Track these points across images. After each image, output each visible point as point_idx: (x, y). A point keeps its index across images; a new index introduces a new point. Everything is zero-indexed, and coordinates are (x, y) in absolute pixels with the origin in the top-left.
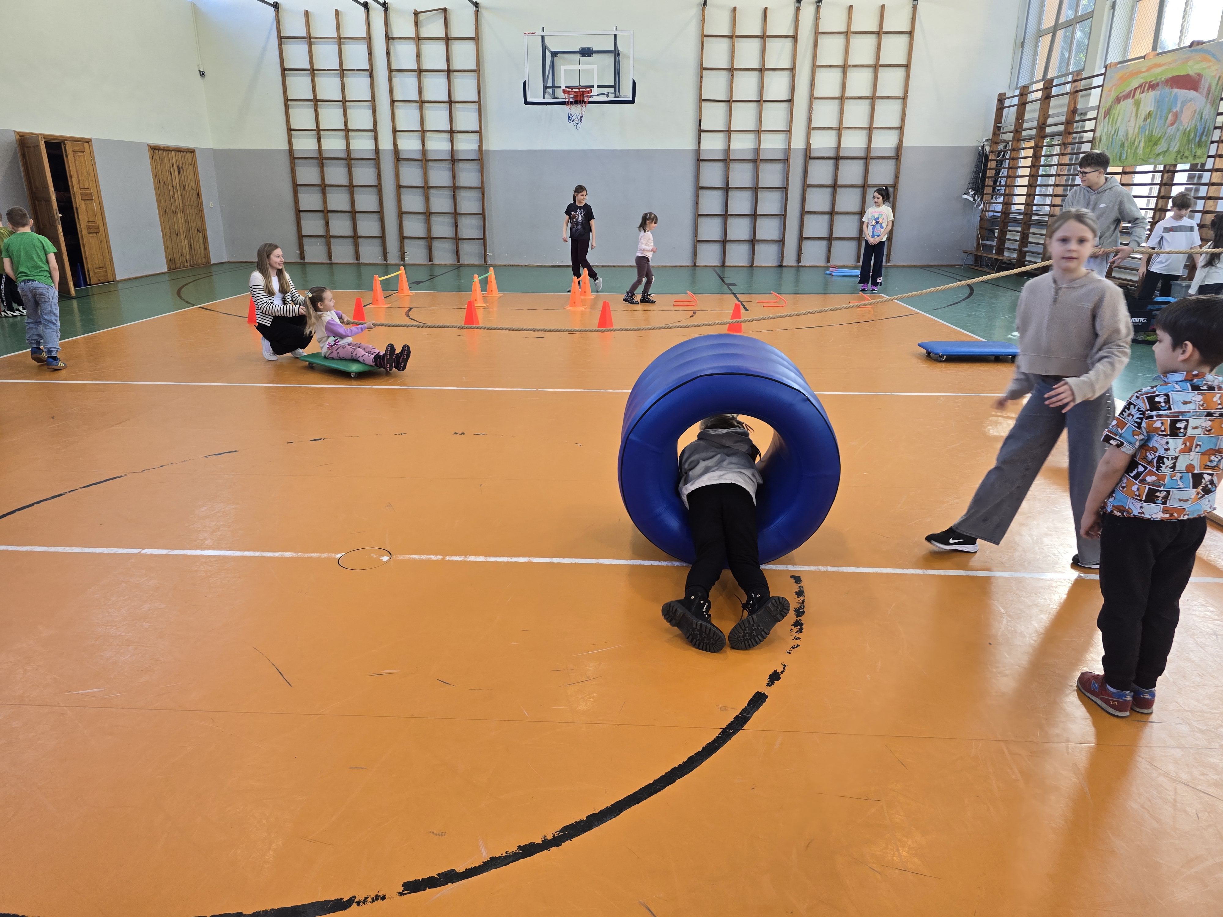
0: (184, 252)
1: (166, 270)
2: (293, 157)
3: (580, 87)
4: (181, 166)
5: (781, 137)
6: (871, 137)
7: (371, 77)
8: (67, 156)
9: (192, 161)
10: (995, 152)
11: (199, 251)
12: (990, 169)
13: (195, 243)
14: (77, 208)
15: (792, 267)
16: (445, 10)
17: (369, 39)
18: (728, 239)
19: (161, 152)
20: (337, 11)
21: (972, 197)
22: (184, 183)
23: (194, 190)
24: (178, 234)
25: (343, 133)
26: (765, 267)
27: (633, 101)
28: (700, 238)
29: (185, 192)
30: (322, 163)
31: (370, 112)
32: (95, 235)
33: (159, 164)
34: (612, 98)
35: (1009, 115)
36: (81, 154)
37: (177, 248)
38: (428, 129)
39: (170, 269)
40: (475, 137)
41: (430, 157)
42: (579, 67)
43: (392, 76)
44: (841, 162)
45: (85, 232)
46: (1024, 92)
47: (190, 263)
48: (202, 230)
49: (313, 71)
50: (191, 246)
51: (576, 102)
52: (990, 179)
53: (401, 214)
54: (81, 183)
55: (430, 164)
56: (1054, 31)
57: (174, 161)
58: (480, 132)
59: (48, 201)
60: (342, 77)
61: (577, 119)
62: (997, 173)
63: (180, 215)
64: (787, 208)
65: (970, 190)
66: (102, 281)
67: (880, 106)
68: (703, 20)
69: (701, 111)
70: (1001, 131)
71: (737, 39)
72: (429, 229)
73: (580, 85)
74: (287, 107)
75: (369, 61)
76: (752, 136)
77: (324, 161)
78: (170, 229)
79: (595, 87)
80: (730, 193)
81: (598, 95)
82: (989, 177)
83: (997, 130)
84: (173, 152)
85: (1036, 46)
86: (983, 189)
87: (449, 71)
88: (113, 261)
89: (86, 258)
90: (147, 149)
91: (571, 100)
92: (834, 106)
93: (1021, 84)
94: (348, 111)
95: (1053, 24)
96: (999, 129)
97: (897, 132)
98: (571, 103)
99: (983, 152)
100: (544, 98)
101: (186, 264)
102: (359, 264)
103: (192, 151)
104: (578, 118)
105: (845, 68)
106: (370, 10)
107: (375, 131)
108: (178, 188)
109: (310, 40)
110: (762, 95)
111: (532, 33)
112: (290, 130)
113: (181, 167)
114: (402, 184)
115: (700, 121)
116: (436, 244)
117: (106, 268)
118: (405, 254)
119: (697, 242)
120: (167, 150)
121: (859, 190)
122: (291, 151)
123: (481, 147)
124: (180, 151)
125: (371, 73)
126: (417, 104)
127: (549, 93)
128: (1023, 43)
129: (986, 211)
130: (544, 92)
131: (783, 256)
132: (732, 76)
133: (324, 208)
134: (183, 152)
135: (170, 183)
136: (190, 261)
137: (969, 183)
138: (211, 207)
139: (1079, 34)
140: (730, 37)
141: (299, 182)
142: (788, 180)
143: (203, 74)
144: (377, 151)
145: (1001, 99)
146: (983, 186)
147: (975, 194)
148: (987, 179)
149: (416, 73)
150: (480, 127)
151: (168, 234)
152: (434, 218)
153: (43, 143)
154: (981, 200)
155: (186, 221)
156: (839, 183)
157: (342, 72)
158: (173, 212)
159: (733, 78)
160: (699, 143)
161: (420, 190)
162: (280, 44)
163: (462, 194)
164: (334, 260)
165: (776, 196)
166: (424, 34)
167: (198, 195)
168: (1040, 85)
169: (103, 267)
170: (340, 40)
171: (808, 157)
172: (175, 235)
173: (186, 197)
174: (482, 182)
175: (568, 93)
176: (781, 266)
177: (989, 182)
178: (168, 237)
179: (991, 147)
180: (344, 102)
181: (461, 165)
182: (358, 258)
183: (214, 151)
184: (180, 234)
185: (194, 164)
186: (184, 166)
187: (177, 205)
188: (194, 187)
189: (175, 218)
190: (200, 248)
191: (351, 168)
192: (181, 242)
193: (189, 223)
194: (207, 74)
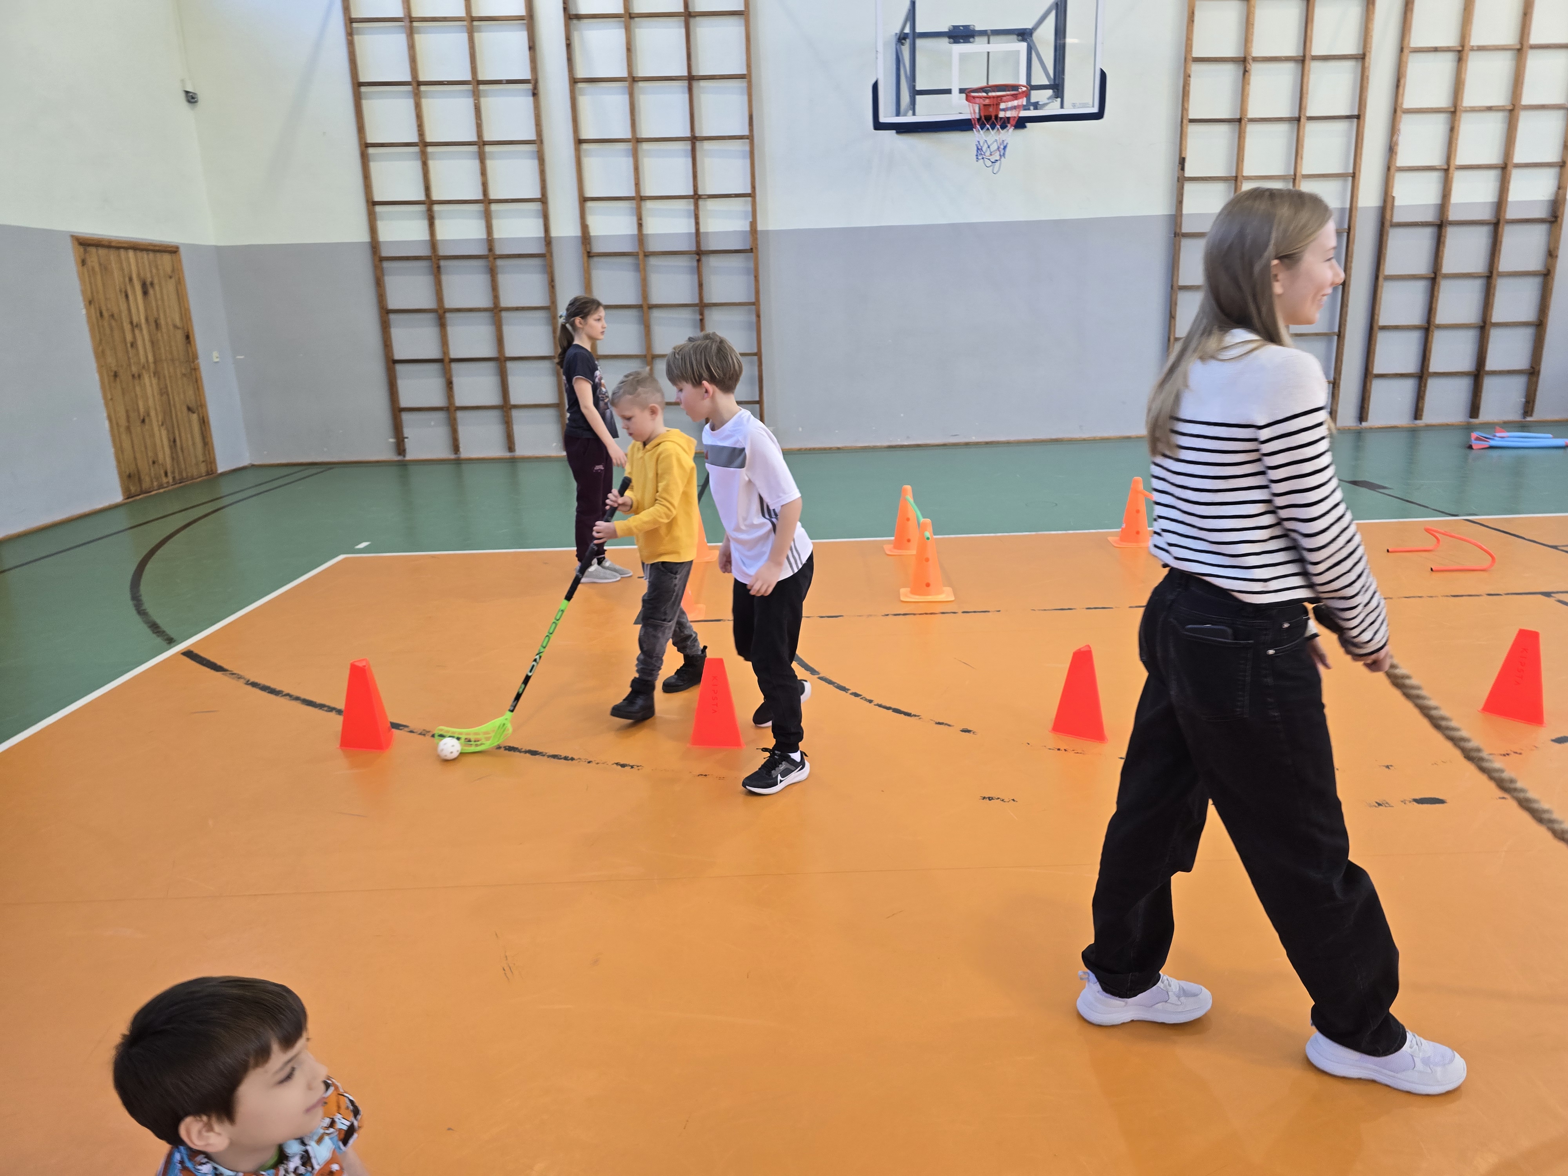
0: (160, 456)
1: (119, 498)
2: (379, 258)
3: (990, 90)
4: (149, 280)
5: (1340, 185)
6: (1507, 183)
7: (535, 94)
9: (173, 270)
11: (192, 451)
13: (183, 434)
15: (1349, 430)
17: (529, 20)
19: (102, 252)
22: (155, 314)
23: (178, 328)
24: (147, 420)
25: (479, 207)
27: (1099, 115)
30: (439, 267)
31: (531, 165)
33: (99, 277)
34: (1049, 110)
37: (143, 449)
38: (648, 194)
39: (128, 495)
40: (741, 206)
41: (653, 247)
43: (577, 92)
44: (1446, 231)
47: (174, 478)
48: (197, 408)
49: (416, 86)
50: (175, 441)
51: (984, 122)
55: (653, 261)
57: (134, 268)
58: (752, 195)
60: (477, 96)
63: (149, 383)
64: (1344, 322)
69: (1184, 140)
74: (365, 159)
75: (531, 62)
78: (127, 412)
84: (131, 253)
87: (691, 79)
90: (69, 245)
92: (1438, 125)
94: (489, 163)
97: (1554, 172)
98: (973, 124)
101: (164, 480)
102: (511, 459)
103: (173, 251)
105: (1461, 52)
107: (543, 200)
108: (144, 326)
109: (410, 23)
110: (1301, 108)
112: (372, 204)
113: (148, 283)
115: (1182, 161)
120: (118, 248)
121: (1480, 283)
122: (374, 245)
123: (753, 224)
124: (147, 250)
125: (534, 87)
126: (627, 146)
132: (1245, 71)
133: (443, 353)
134: (154, 251)
135: (125, 314)
136: (173, 472)
138: (216, 359)
141: (391, 306)
143: (193, 98)
144: (548, 240)
149: (625, 84)
150: (753, 187)
151: (123, 422)
155: (163, 392)
156: (1443, 270)
157: (476, 85)
158: (133, 376)
159: (1247, 76)
160: (1180, 202)
161: (633, 313)
162: (350, 34)
163: (718, 316)
164: (464, 454)
167: (188, 337)
170: (472, 23)
171: (1386, 223)
172: (139, 423)
173: (161, 343)
174: (756, 292)
178: (122, 429)
180: (481, 146)
181: (715, 262)
182: (511, 448)
183: (219, 251)
184: (151, 420)
185: (176, 275)
186: (156, 281)
187: (143, 360)
188: (178, 323)
189: (138, 389)
190: (194, 444)
191: (497, 274)
192: (152, 435)
193: (168, 395)
194: (201, 97)
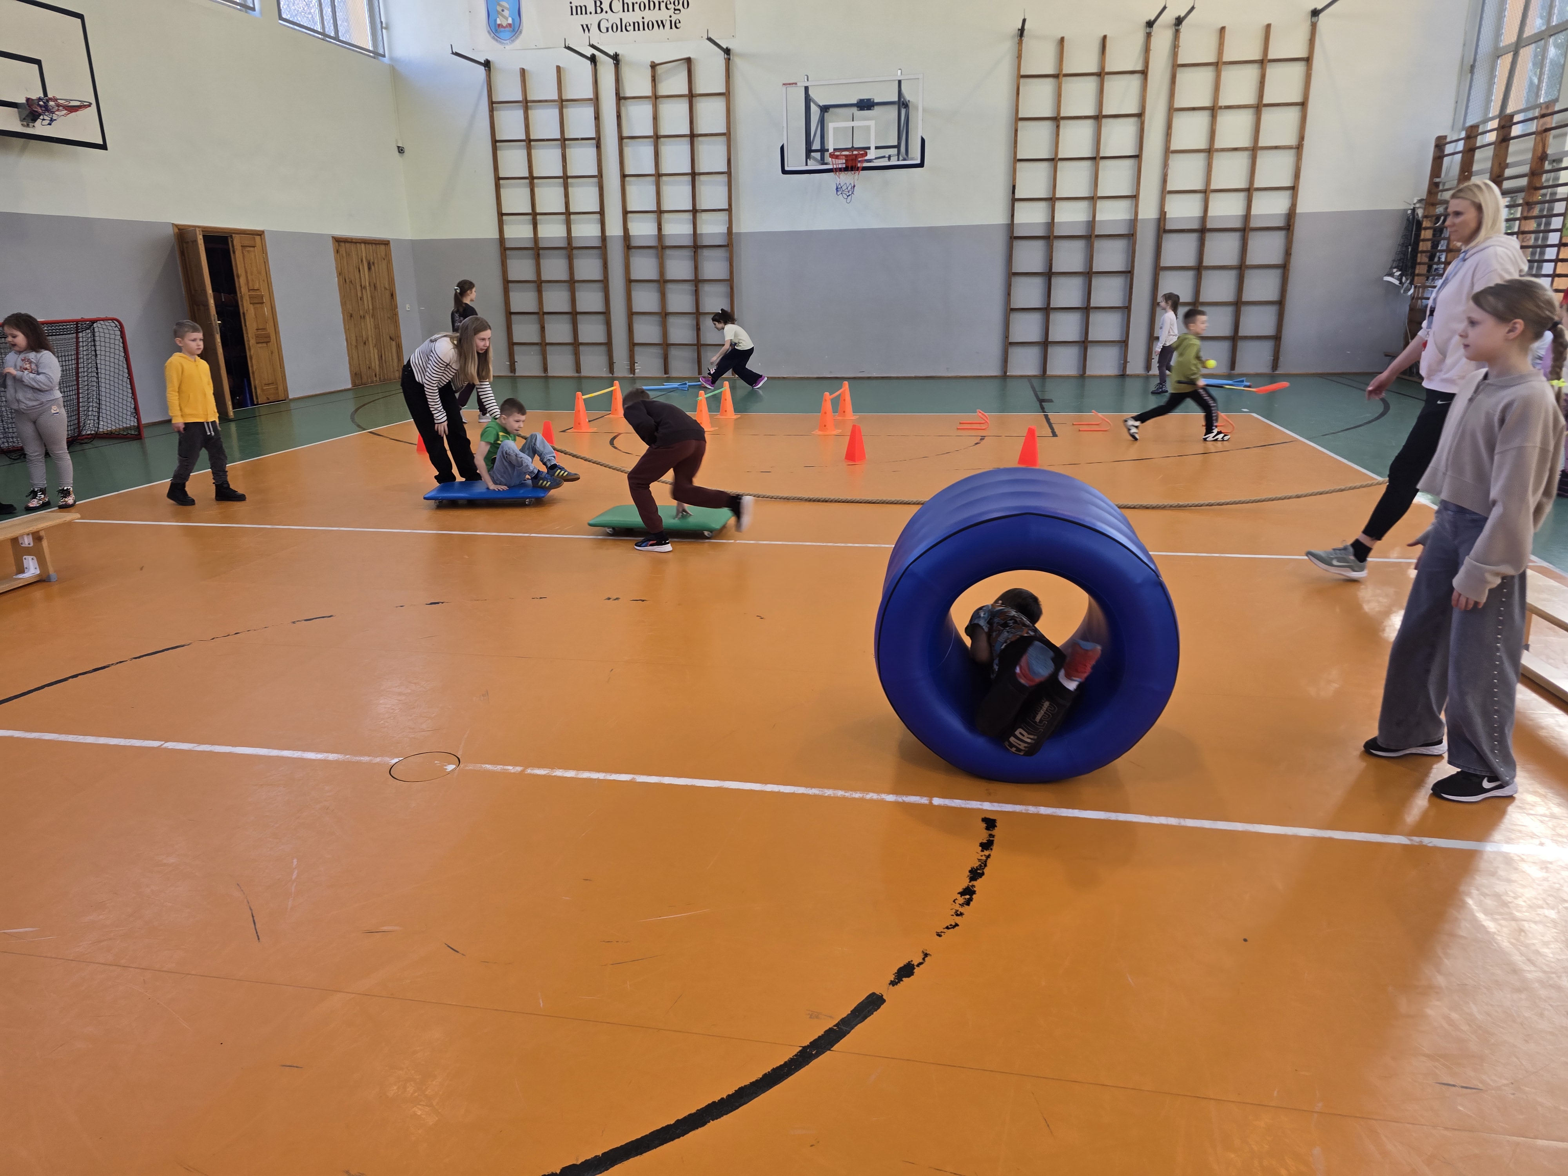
0: (373, 365)
1: (349, 386)
2: (504, 248)
3: (853, 149)
4: (372, 261)
5: (1125, 204)
6: (1251, 201)
7: (598, 147)
8: (234, 252)
9: (386, 255)
10: (1431, 216)
11: (391, 363)
12: (1424, 240)
13: (387, 353)
14: (244, 313)
15: (1137, 376)
16: (688, 60)
17: (596, 101)
18: (1050, 340)
19: (348, 245)
20: (558, 68)
21: (1398, 279)
22: (375, 282)
23: (387, 289)
24: (367, 342)
25: (563, 217)
26: (1101, 377)
27: (921, 165)
28: (1012, 339)
29: (376, 293)
30: (538, 255)
31: (595, 191)
32: (265, 345)
33: (345, 259)
34: (894, 162)
35: (1452, 165)
36: (252, 249)
37: (364, 359)
38: (665, 209)
39: (354, 384)
40: (724, 216)
41: (668, 242)
42: (851, 124)
43: (623, 144)
44: (1209, 236)
45: (252, 342)
46: (1472, 133)
47: (380, 378)
48: (395, 338)
49: (529, 142)
50: (381, 356)
51: (848, 169)
52: (1424, 254)
53: (631, 314)
54: (250, 284)
55: (668, 252)
56: (1516, 49)
57: (364, 255)
58: (729, 210)
59: (206, 305)
60: (564, 148)
61: (847, 190)
62: (1435, 245)
63: (369, 322)
64: (1131, 299)
65: (1395, 270)
66: (271, 400)
67: (1263, 159)
68: (1019, 57)
69: (1016, 174)
70: (1441, 187)
71: (1064, 79)
72: (665, 334)
73: (853, 147)
74: (498, 188)
75: (596, 127)
76: (1084, 204)
77: (541, 252)
78: (356, 337)
79: (873, 148)
80: (1054, 280)
81: (876, 158)
82: (1423, 252)
83: (1434, 187)
84: (363, 245)
85: (1493, 69)
86: (1413, 267)
87: (693, 136)
88: (285, 376)
89: (253, 373)
90: (330, 241)
91: (840, 166)
92: (1199, 161)
93: (1469, 123)
94: (570, 189)
95: (1515, 38)
96: (1437, 185)
97: (1288, 193)
98: (840, 170)
99: (1414, 217)
100: (807, 165)
101: (375, 379)
102: (580, 378)
103: (386, 243)
104: (849, 188)
105: (1214, 110)
106: (598, 64)
107: (602, 212)
108: (368, 288)
109: (526, 104)
110: (1098, 150)
111: (793, 84)
112: (501, 215)
113: (371, 263)
114: (633, 278)
115: (1014, 187)
116: (674, 352)
117: (277, 384)
118: (636, 364)
119: (1008, 344)
120: (356, 243)
121: (1233, 274)
122: (502, 239)
123: (730, 229)
124: (372, 243)
125: (598, 142)
126: (653, 179)
127: (815, 159)
128: (1472, 67)
129: (1418, 298)
130: (808, 156)
131: (1125, 362)
132: (1058, 127)
133: (540, 308)
134: (376, 244)
135: (358, 281)
136: (380, 375)
137: (1394, 261)
138: (408, 309)
139: (1552, 52)
140: (1056, 76)
141: (510, 279)
142: (1133, 262)
143: (402, 150)
144: (604, 238)
145: (1440, 144)
146: (1414, 264)
147: (1401, 275)
148: (1419, 255)
149: (652, 140)
150: (730, 205)
151: (354, 343)
152: (671, 320)
153: (201, 237)
154: (1411, 283)
155: (377, 327)
156: (1205, 263)
157: (564, 141)
158: (361, 317)
159: (1059, 129)
160: (1013, 216)
161: (655, 285)
162: (492, 111)
163: (706, 289)
164: (550, 373)
165: (1117, 283)
166: (663, 90)
167: (392, 295)
168: (1494, 124)
169: (273, 383)
170: (562, 103)
171: (1162, 230)
172: (362, 344)
173: (377, 298)
174: (731, 272)
175: (837, 157)
176: (1123, 376)
177: (1422, 258)
178: (353, 347)
179: (1425, 209)
180: (566, 179)
181: (706, 253)
182: (578, 370)
183: (413, 243)
184: (369, 343)
185: (388, 258)
186: (376, 261)
187: (366, 307)
188: (387, 286)
189: (363, 324)
190: (392, 359)
191: (573, 259)
192: (369, 352)
193: (379, 329)
194: (406, 150)
